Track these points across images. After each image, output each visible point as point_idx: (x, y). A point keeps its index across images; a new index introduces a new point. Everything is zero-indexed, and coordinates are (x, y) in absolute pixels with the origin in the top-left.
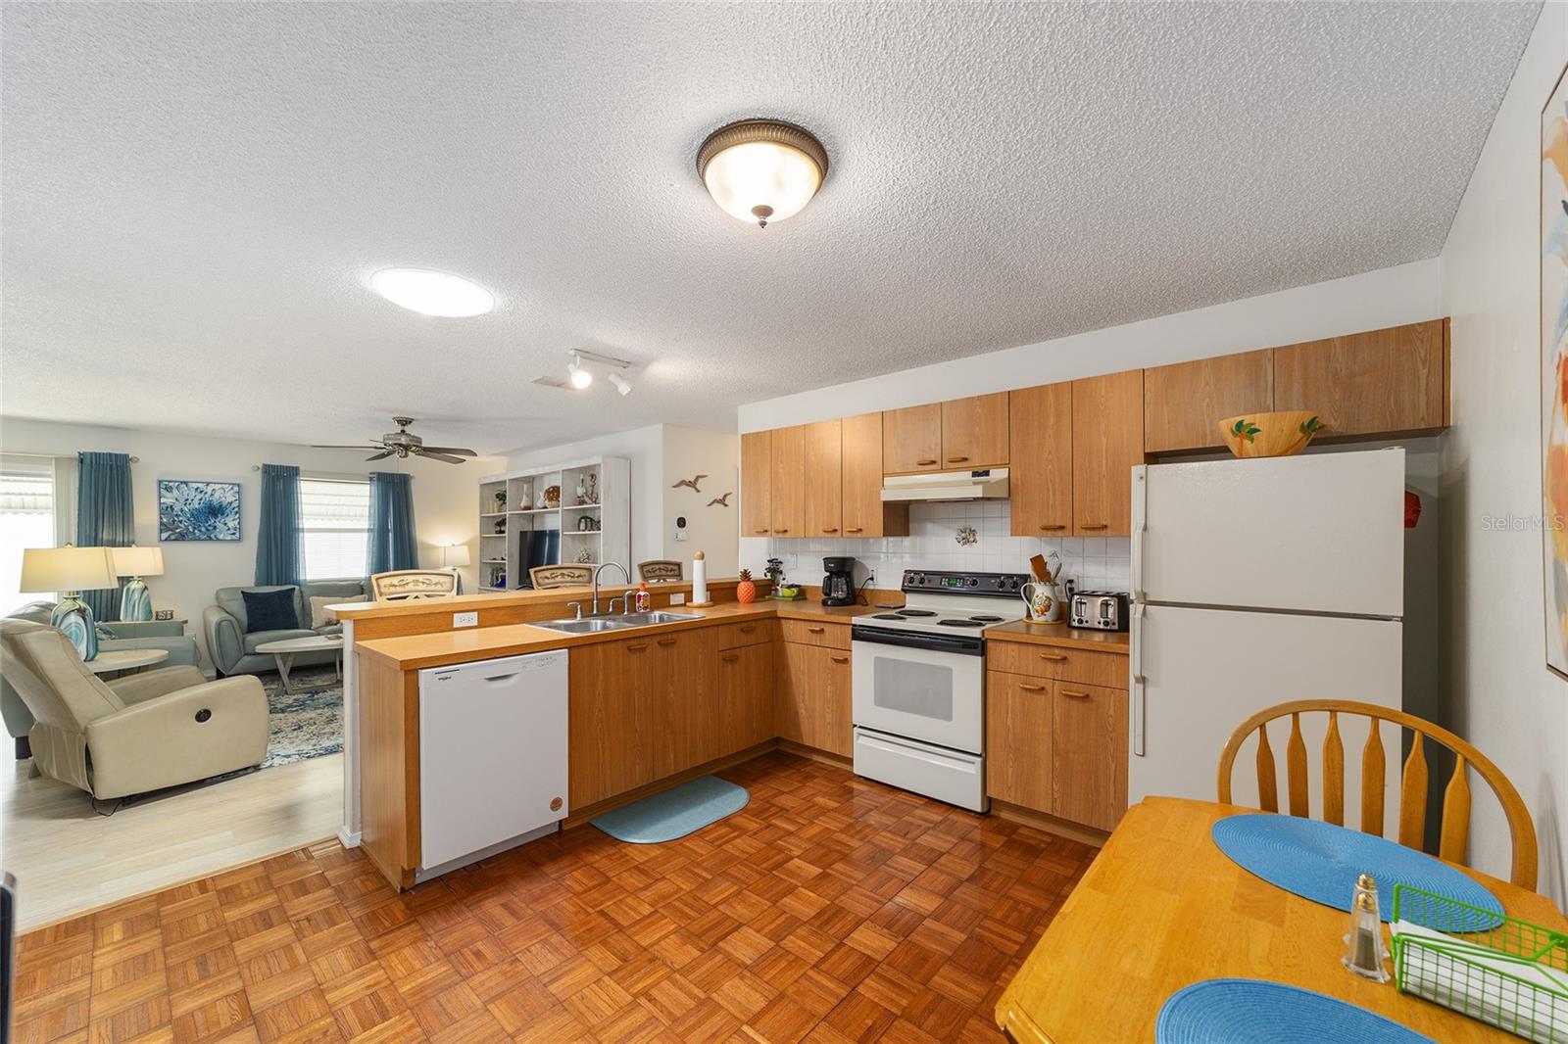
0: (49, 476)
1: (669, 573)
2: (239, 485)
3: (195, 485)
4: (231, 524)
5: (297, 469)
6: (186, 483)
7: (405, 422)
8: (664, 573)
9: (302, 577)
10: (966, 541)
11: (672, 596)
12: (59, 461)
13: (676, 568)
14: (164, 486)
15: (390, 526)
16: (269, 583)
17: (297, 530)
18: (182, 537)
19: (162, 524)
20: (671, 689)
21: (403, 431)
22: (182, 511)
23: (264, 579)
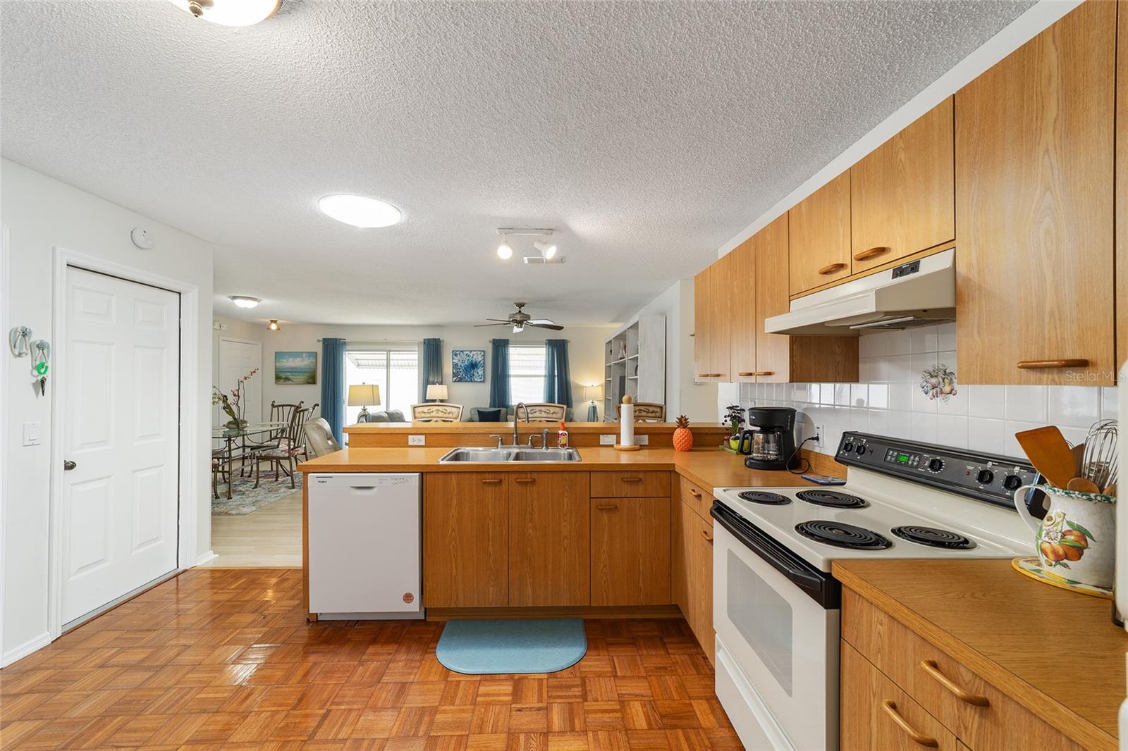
0: (415, 351)
1: (650, 415)
2: (484, 351)
3: (466, 353)
4: (480, 373)
5: (508, 340)
6: (462, 352)
7: (521, 305)
8: (644, 414)
9: (510, 404)
10: (937, 391)
11: (602, 437)
12: (419, 343)
13: (659, 410)
14: (455, 354)
15: (556, 373)
16: (495, 407)
17: (509, 376)
18: (460, 380)
19: (453, 373)
20: (530, 525)
21: (520, 312)
22: (461, 366)
23: (493, 404)
